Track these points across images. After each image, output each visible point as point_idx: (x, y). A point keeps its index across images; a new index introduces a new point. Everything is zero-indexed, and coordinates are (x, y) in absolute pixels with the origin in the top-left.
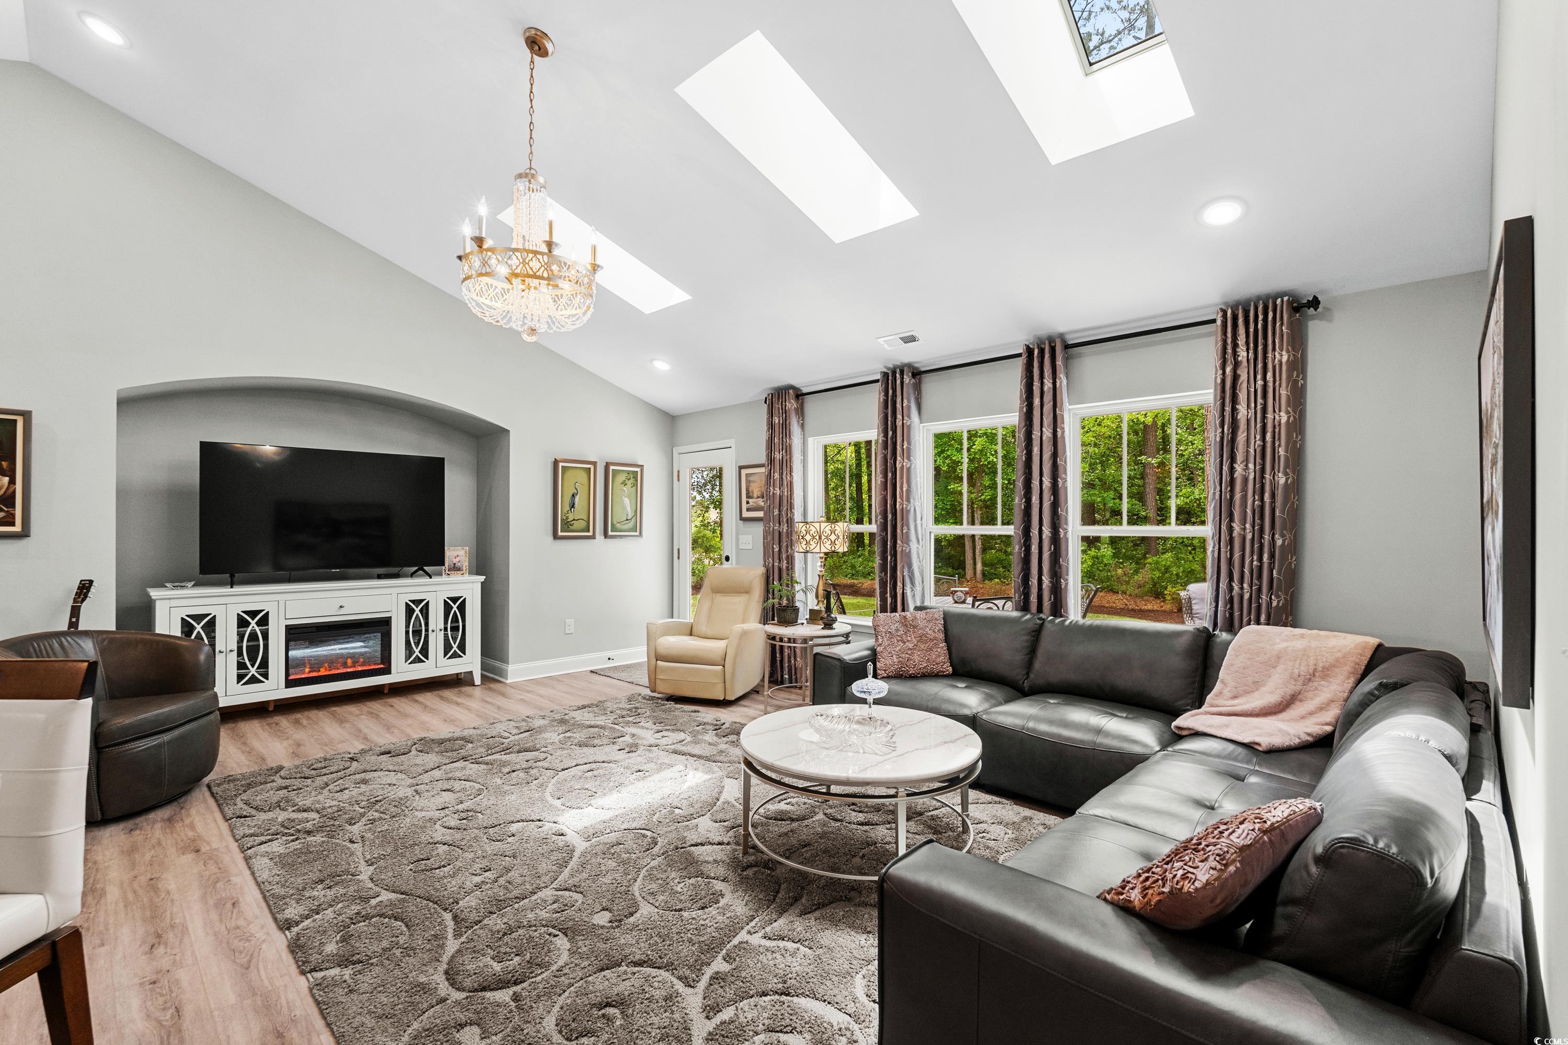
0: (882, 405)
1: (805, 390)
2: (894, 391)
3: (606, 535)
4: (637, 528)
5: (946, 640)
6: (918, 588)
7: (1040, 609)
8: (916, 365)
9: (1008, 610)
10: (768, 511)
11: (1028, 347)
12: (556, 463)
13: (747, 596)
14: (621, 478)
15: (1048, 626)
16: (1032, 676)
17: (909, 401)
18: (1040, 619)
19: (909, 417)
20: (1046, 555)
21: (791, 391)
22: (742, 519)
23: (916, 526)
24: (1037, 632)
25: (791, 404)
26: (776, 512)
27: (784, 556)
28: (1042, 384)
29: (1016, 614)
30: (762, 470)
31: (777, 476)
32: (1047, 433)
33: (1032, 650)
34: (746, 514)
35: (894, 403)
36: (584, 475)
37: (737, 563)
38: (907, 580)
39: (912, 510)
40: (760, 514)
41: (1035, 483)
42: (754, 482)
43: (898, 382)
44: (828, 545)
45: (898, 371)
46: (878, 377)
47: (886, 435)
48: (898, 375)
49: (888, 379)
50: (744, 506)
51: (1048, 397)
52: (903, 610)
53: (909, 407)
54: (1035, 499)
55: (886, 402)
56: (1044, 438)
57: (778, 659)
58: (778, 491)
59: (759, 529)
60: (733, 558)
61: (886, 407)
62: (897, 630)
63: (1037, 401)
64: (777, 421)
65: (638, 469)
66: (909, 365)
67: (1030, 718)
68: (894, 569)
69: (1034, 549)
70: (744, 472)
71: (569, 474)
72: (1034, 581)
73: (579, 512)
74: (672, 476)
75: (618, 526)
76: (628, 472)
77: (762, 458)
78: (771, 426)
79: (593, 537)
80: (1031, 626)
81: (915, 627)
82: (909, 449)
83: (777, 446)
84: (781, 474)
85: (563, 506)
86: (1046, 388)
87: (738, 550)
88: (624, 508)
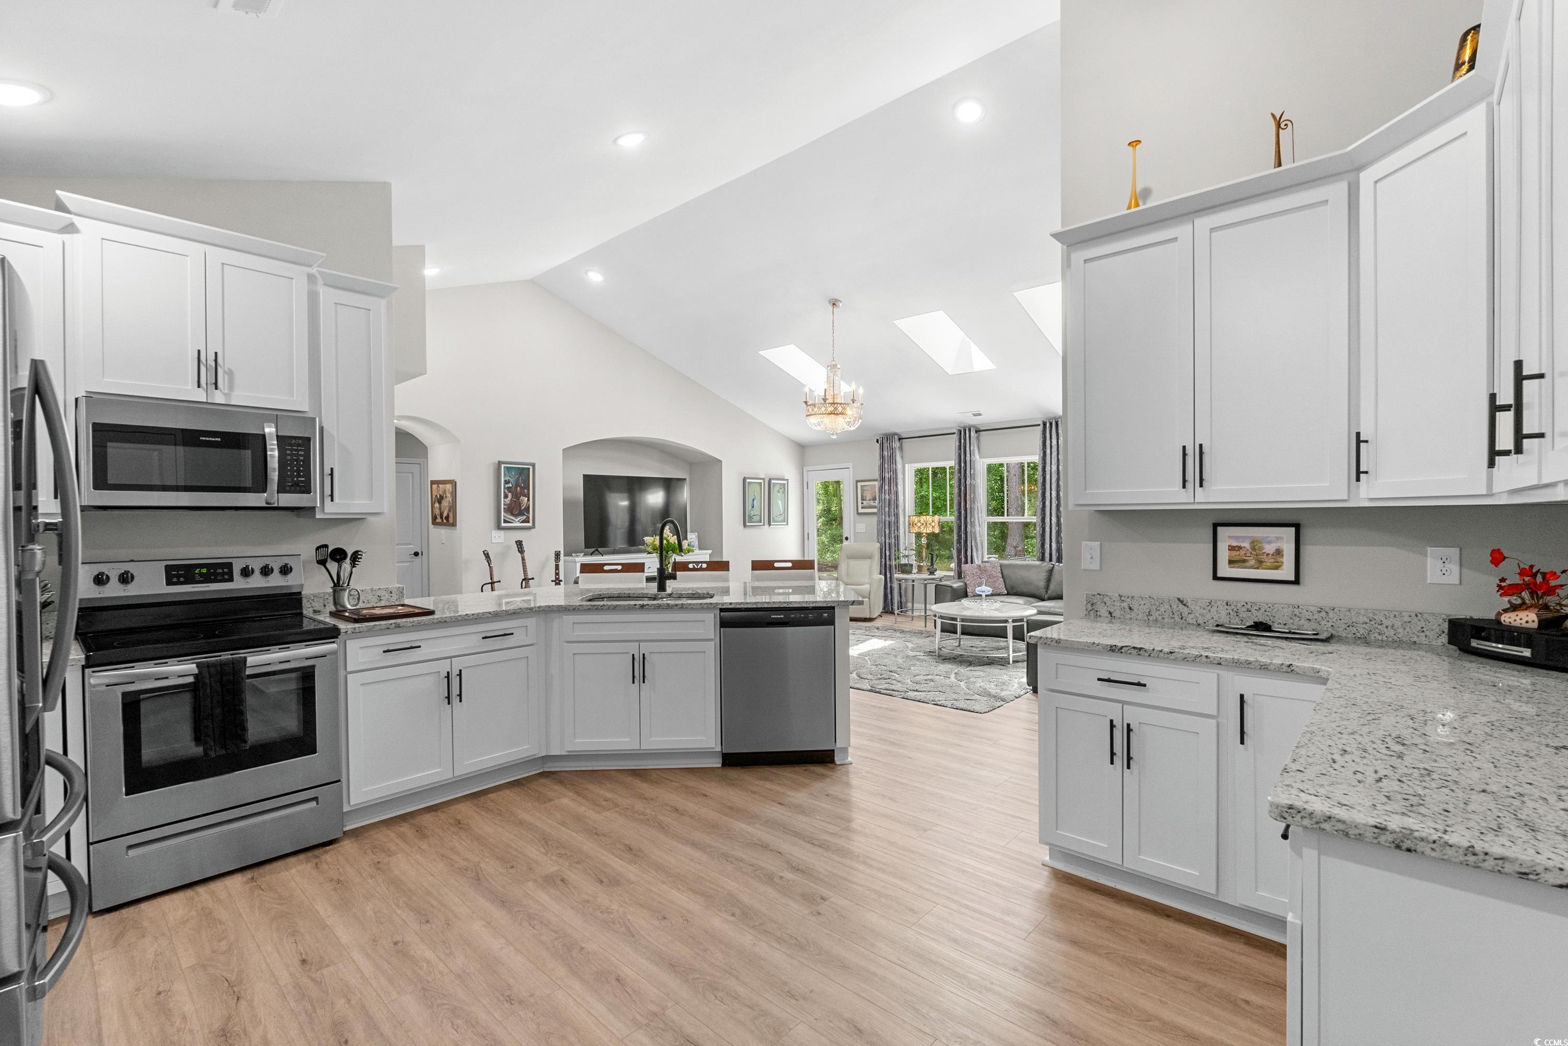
0: (957, 448)
1: (904, 436)
2: (965, 440)
3: (770, 524)
4: (786, 520)
5: (1003, 577)
6: (980, 552)
7: (1051, 560)
8: (977, 426)
9: (1032, 561)
10: (881, 509)
11: (1044, 422)
12: (744, 479)
13: (870, 560)
14: (777, 488)
15: (1055, 567)
16: (1049, 592)
17: (974, 447)
18: (1052, 564)
19: (974, 455)
20: (1054, 532)
21: (896, 437)
22: (859, 514)
23: (978, 517)
24: (1051, 571)
25: (896, 444)
26: (887, 509)
27: (893, 536)
28: (1051, 442)
29: (1038, 563)
30: (876, 483)
31: (887, 487)
32: (1054, 468)
33: (1049, 580)
34: (861, 511)
35: (965, 447)
36: (758, 488)
37: (855, 541)
38: (974, 547)
39: (976, 508)
40: (875, 510)
41: (1048, 494)
42: (866, 490)
43: (967, 435)
44: (931, 528)
45: (967, 429)
46: (955, 431)
47: (960, 465)
48: (967, 432)
49: (961, 434)
50: (860, 505)
51: (1054, 449)
52: (972, 563)
53: (974, 450)
54: (1048, 503)
55: (960, 446)
56: (1052, 471)
57: (890, 598)
58: (887, 497)
59: (874, 519)
60: (851, 538)
61: (960, 449)
62: (976, 573)
63: (1048, 451)
64: (886, 454)
65: (785, 482)
66: (974, 426)
67: (1053, 607)
68: (966, 542)
69: (1047, 529)
70: (859, 484)
71: (751, 486)
72: (1047, 546)
73: (756, 511)
74: (804, 486)
75: (776, 518)
76: (781, 484)
77: (876, 475)
78: (882, 457)
79: (764, 525)
80: (1047, 568)
81: (985, 571)
82: (974, 474)
83: (886, 469)
84: (890, 486)
85: (749, 507)
86: (1053, 444)
87: (855, 533)
88: (778, 506)
